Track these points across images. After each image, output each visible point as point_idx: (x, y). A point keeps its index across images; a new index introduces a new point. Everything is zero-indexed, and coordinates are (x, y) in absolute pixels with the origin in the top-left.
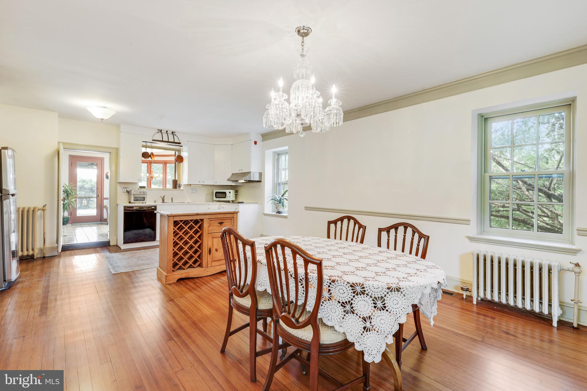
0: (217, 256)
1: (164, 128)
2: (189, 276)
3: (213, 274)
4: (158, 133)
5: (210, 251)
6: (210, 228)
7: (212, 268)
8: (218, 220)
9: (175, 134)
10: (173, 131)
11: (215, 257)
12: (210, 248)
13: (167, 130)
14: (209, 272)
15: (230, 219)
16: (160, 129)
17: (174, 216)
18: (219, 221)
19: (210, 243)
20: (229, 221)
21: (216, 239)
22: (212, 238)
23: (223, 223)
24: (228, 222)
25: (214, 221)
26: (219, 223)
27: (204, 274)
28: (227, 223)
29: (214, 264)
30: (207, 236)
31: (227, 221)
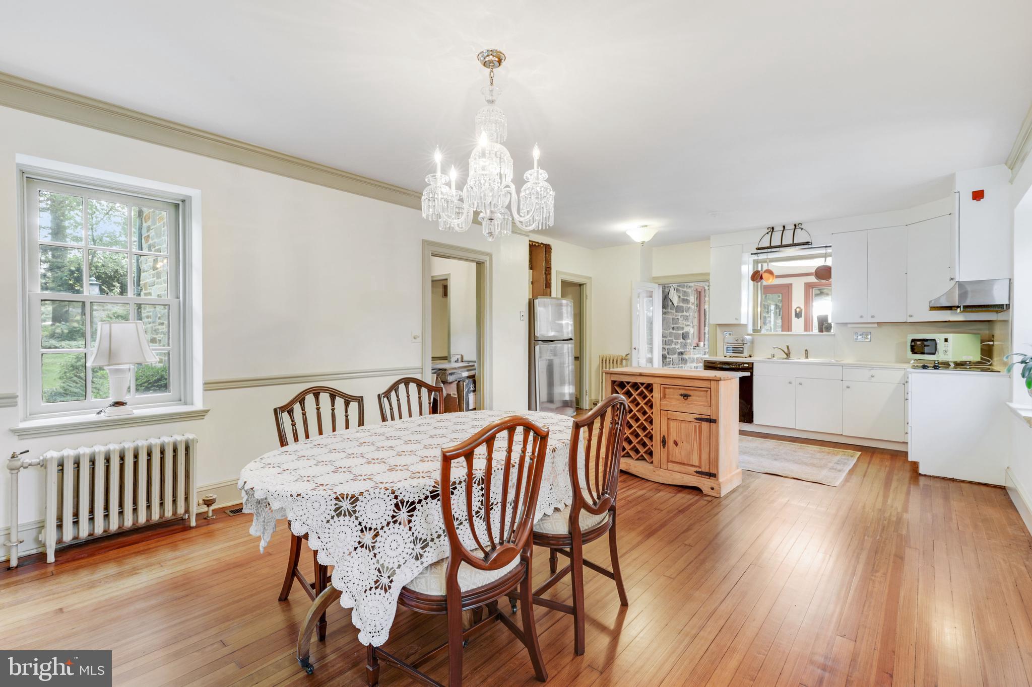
0: (677, 454)
1: (777, 222)
2: (630, 471)
3: (667, 483)
4: (768, 233)
5: (664, 442)
6: (664, 402)
7: (668, 473)
8: (680, 389)
9: (802, 227)
10: (797, 223)
11: (674, 455)
12: (664, 436)
13: (783, 224)
14: (661, 478)
15: (704, 391)
16: (771, 226)
17: (611, 374)
18: (683, 392)
19: (664, 428)
20: (702, 393)
21: (675, 423)
22: (668, 419)
23: (690, 396)
24: (699, 396)
25: (672, 390)
26: (681, 395)
27: (653, 478)
28: (698, 398)
29: (671, 465)
30: (659, 413)
31: (697, 393)
